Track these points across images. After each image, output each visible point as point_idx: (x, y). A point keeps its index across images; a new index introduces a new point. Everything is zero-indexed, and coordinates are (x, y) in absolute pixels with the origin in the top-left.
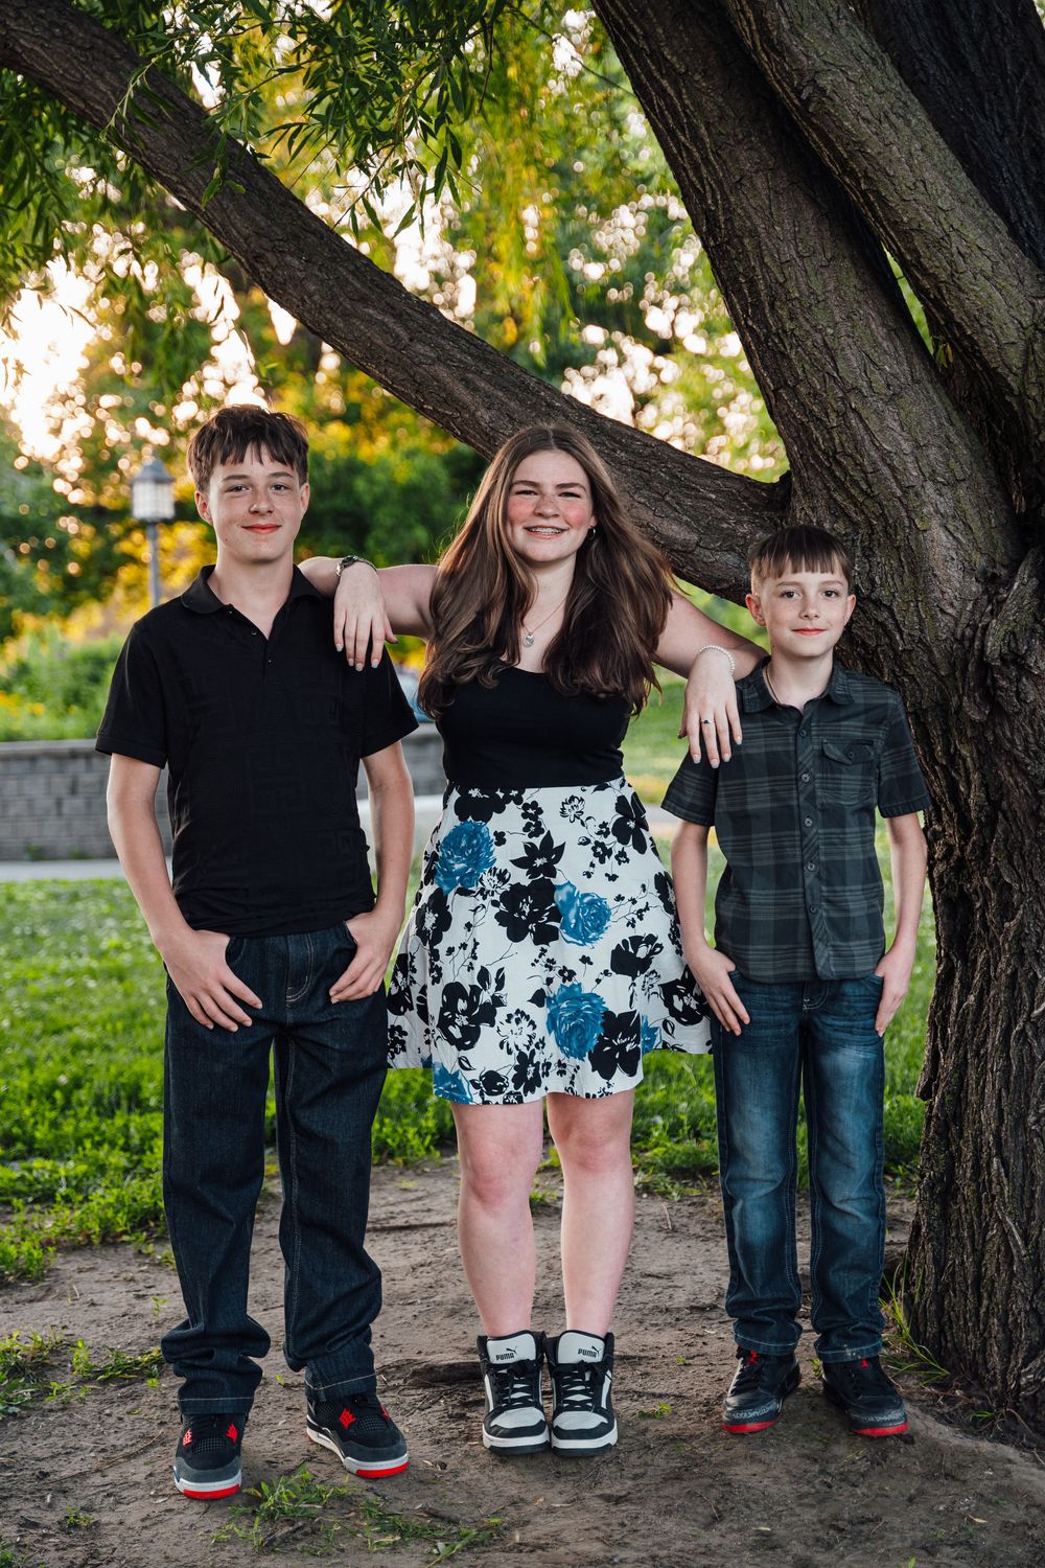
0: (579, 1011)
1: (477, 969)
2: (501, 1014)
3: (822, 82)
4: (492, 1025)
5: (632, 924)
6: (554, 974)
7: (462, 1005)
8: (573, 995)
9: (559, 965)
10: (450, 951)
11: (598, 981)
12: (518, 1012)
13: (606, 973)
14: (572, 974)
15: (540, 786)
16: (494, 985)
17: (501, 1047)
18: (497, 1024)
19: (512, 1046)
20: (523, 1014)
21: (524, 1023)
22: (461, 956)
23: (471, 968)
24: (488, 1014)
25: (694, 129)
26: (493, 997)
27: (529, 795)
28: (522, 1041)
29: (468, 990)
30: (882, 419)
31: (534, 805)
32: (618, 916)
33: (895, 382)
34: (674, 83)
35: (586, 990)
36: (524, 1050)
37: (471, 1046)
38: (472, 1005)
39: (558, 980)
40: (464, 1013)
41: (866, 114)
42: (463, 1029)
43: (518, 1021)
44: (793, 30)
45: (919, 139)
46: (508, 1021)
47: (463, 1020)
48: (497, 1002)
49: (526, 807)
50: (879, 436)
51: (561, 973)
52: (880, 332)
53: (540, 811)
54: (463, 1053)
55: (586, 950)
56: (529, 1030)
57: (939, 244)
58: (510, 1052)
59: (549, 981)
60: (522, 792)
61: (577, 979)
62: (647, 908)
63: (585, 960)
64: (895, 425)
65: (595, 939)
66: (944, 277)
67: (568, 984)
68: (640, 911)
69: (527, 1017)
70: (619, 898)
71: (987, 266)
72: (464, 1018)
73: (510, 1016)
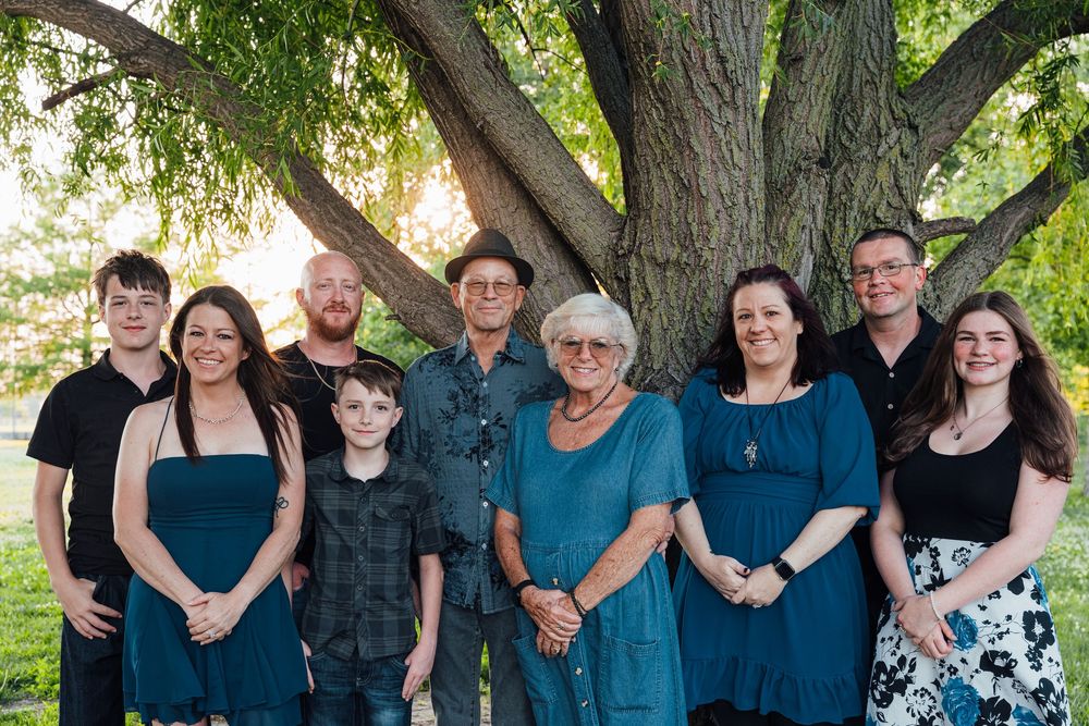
0: (963, 697)
1: (899, 656)
2: (910, 689)
3: (488, 119)
4: (903, 695)
5: (992, 641)
6: (944, 670)
7: (883, 677)
8: (958, 685)
9: (947, 664)
10: (883, 640)
11: (972, 677)
12: (923, 689)
13: (977, 671)
14: (956, 670)
15: (941, 538)
16: (907, 668)
17: (908, 710)
18: (907, 694)
19: (915, 712)
20: (926, 691)
21: (927, 697)
22: (889, 645)
23: (894, 653)
24: (901, 687)
25: (452, 139)
26: (906, 676)
27: (935, 542)
28: (924, 709)
29: (889, 668)
30: (542, 293)
31: (936, 548)
32: (983, 633)
33: (549, 274)
34: (441, 116)
35: (965, 683)
36: (925, 715)
37: (886, 706)
38: (890, 678)
39: (947, 675)
40: (883, 683)
41: (512, 135)
42: (881, 693)
43: (922, 696)
44: (472, 92)
45: (543, 148)
46: (915, 694)
47: (883, 688)
48: (909, 680)
49: (931, 550)
50: (540, 303)
51: (949, 669)
52: (543, 247)
53: (938, 554)
54: (880, 710)
55: (965, 654)
56: (931, 703)
57: (556, 202)
58: (913, 715)
59: (942, 675)
60: (930, 540)
61: (960, 674)
62: (1008, 632)
63: (963, 661)
64: (549, 297)
65: (970, 647)
66: (560, 220)
67: (954, 677)
68: (1002, 633)
69: (930, 694)
70: (987, 622)
71: (583, 214)
72: (883, 686)
73: (916, 691)
